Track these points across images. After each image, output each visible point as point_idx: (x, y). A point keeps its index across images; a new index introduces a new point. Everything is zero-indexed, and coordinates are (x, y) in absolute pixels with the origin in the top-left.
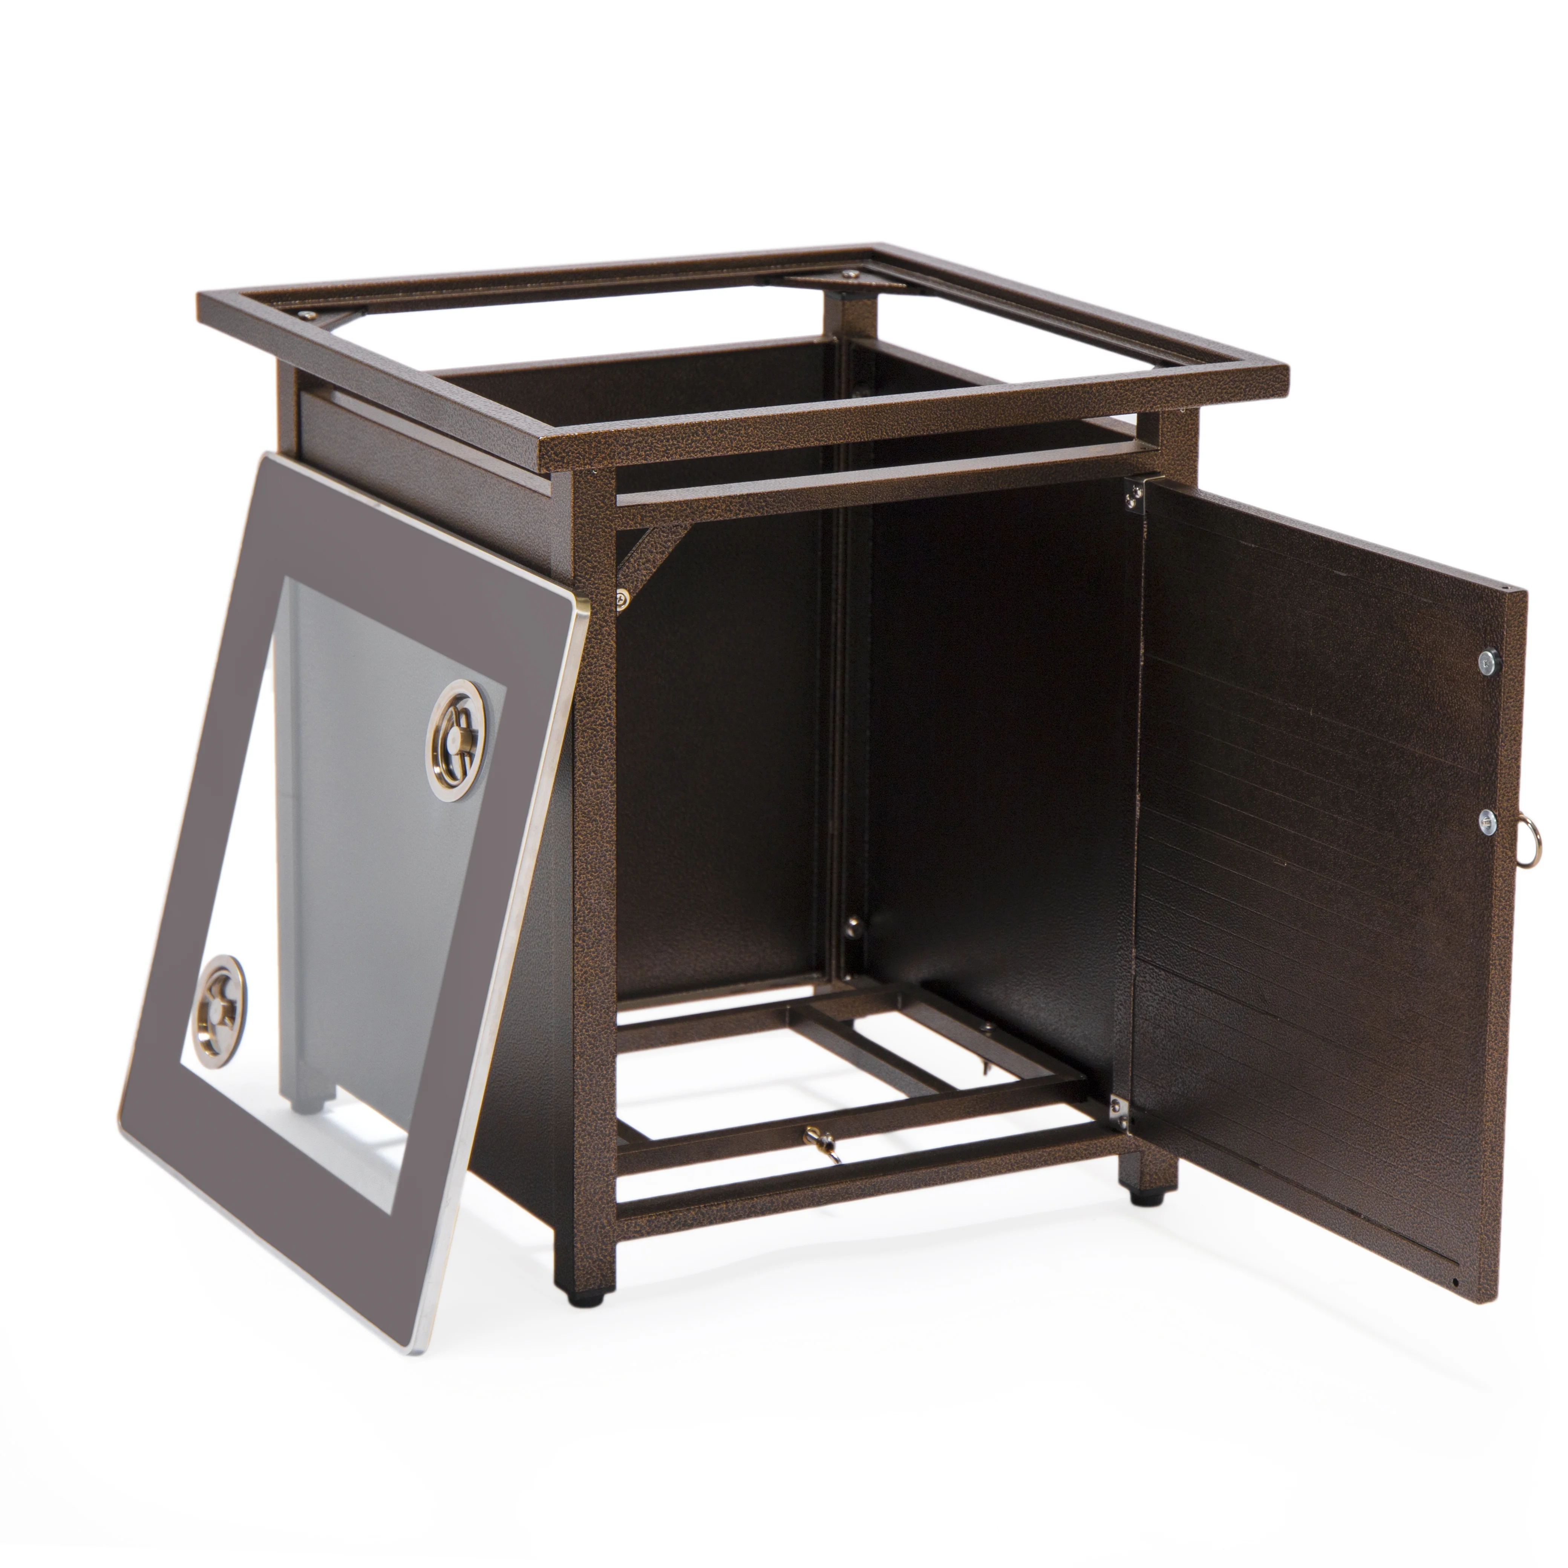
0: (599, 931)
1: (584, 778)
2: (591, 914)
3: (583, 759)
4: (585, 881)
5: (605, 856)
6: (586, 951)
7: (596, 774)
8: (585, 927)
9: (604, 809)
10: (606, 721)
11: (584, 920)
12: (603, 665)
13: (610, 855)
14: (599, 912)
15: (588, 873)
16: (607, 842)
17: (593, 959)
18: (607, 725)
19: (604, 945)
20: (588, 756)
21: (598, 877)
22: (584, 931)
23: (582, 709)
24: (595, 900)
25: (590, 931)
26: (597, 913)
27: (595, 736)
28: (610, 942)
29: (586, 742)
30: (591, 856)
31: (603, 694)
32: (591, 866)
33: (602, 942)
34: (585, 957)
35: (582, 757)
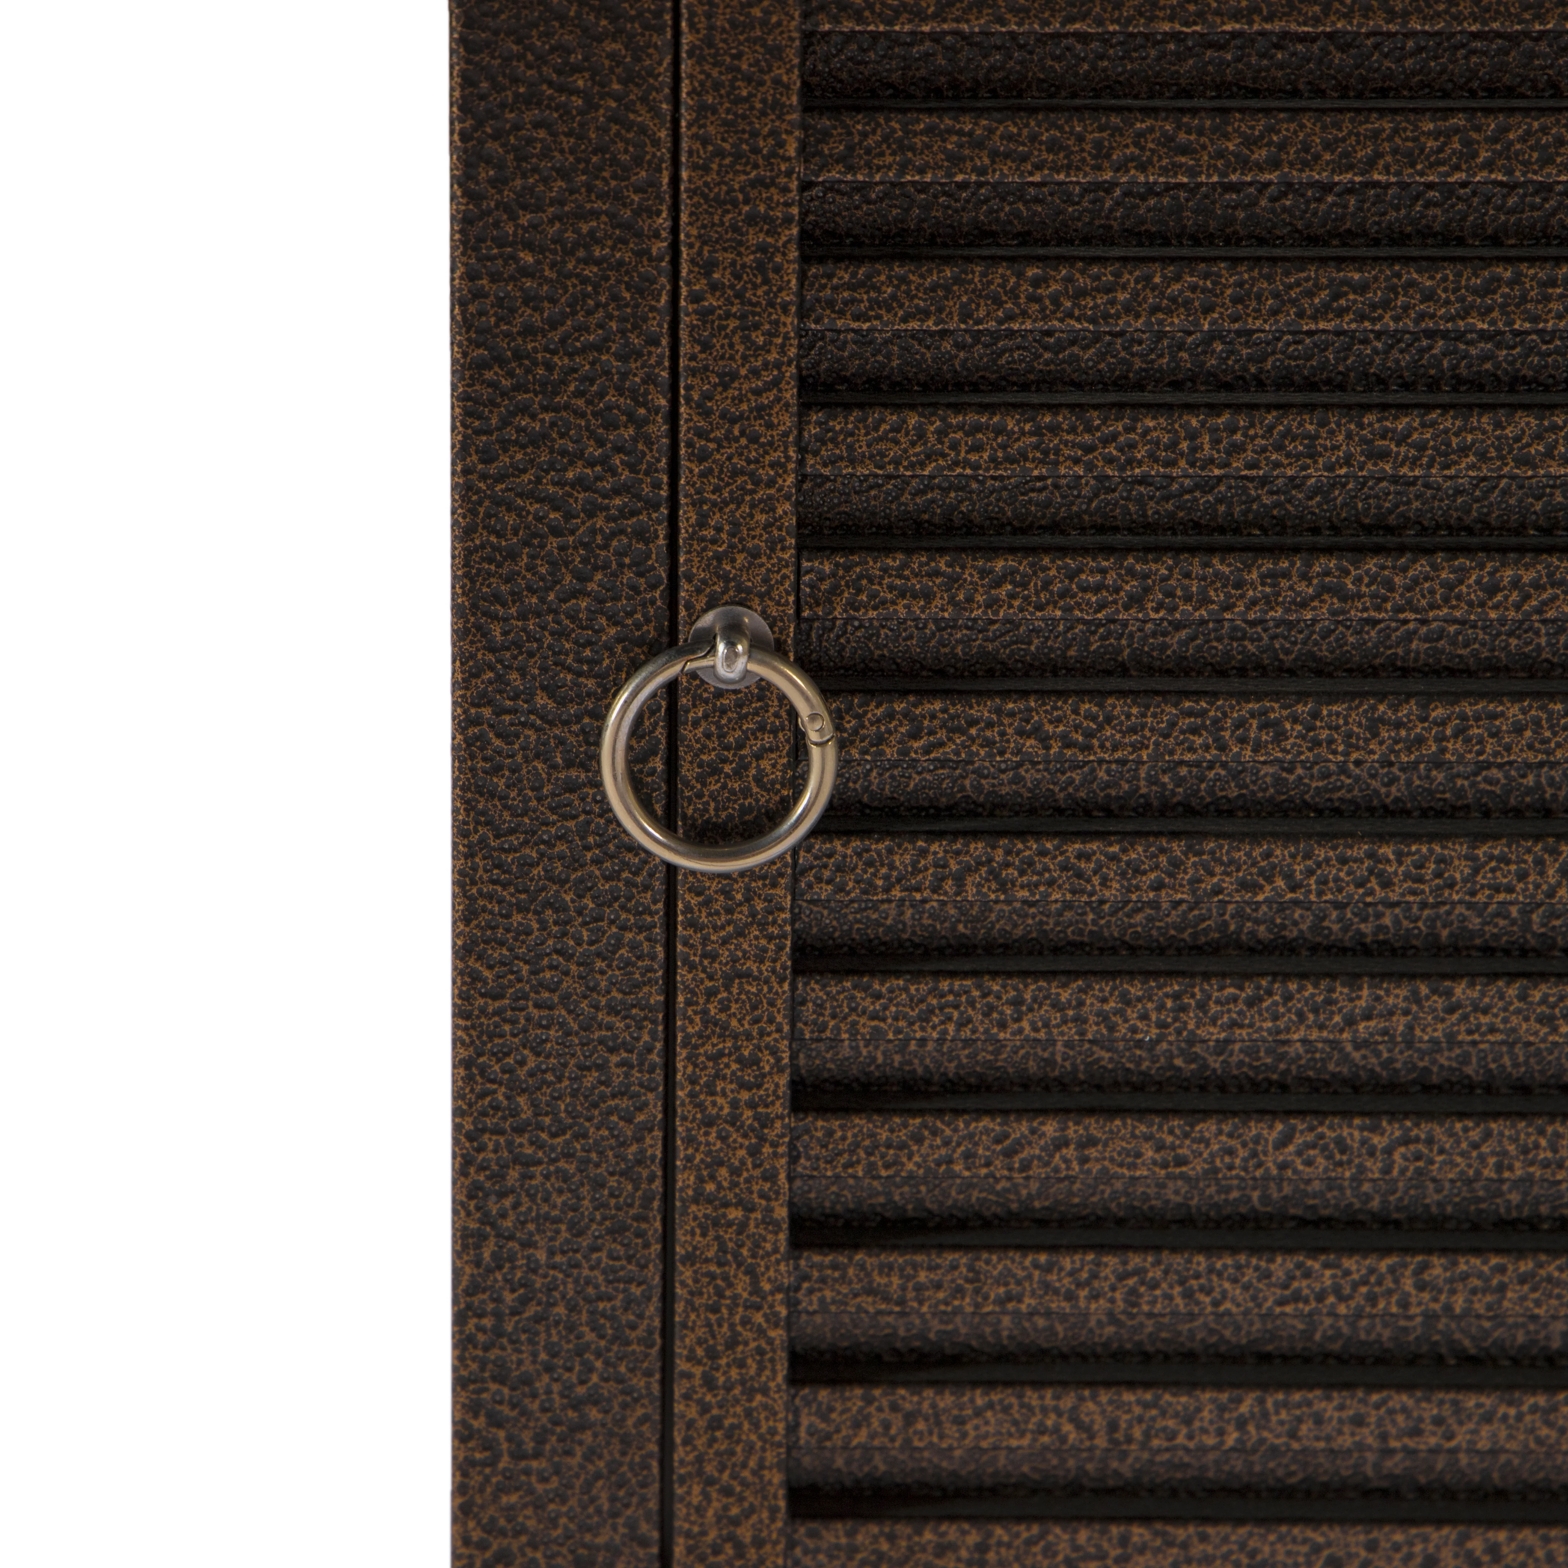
0: (569, 1387)
1: (500, 711)
2: (532, 1310)
3: (496, 631)
4: (504, 1166)
5: (601, 1067)
6: (504, 1462)
7: (562, 702)
8: (501, 1364)
9: (596, 862)
10: (613, 472)
11: (498, 1332)
12: (595, 214)
13: (622, 1064)
14: (573, 1308)
15: (519, 1130)
16: (612, 1010)
17: (539, 1506)
18: (616, 492)
19: (591, 1455)
20: (523, 616)
21: (569, 1156)
22: (500, 1379)
23: (493, 403)
24: (551, 1253)
25: (527, 1381)
26: (560, 1310)
27: (556, 531)
28: (626, 1441)
29: (512, 555)
30: (532, 1062)
31: (599, 347)
32: (534, 1104)
33: (587, 1437)
34: (501, 1490)
35: (495, 617)
